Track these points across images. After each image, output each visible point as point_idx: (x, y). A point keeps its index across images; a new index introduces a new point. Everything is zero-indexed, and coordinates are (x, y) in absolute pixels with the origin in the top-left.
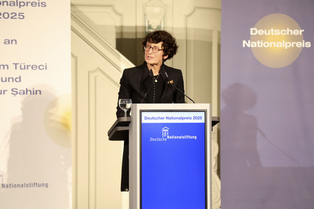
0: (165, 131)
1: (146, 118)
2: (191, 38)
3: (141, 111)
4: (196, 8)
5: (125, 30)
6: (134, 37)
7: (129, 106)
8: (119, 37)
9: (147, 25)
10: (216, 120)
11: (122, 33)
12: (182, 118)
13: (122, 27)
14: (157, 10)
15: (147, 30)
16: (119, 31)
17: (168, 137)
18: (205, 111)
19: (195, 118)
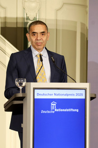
0: (53, 105)
1: (38, 94)
2: (60, 28)
3: (34, 89)
4: (64, 4)
5: (8, 21)
6: (15, 26)
7: (24, 84)
8: (3, 26)
9: (25, 17)
10: (93, 96)
11: (5, 23)
12: (67, 95)
13: (5, 18)
14: (33, 5)
15: (25, 21)
16: (3, 21)
17: (56, 110)
18: (85, 90)
19: (77, 94)
